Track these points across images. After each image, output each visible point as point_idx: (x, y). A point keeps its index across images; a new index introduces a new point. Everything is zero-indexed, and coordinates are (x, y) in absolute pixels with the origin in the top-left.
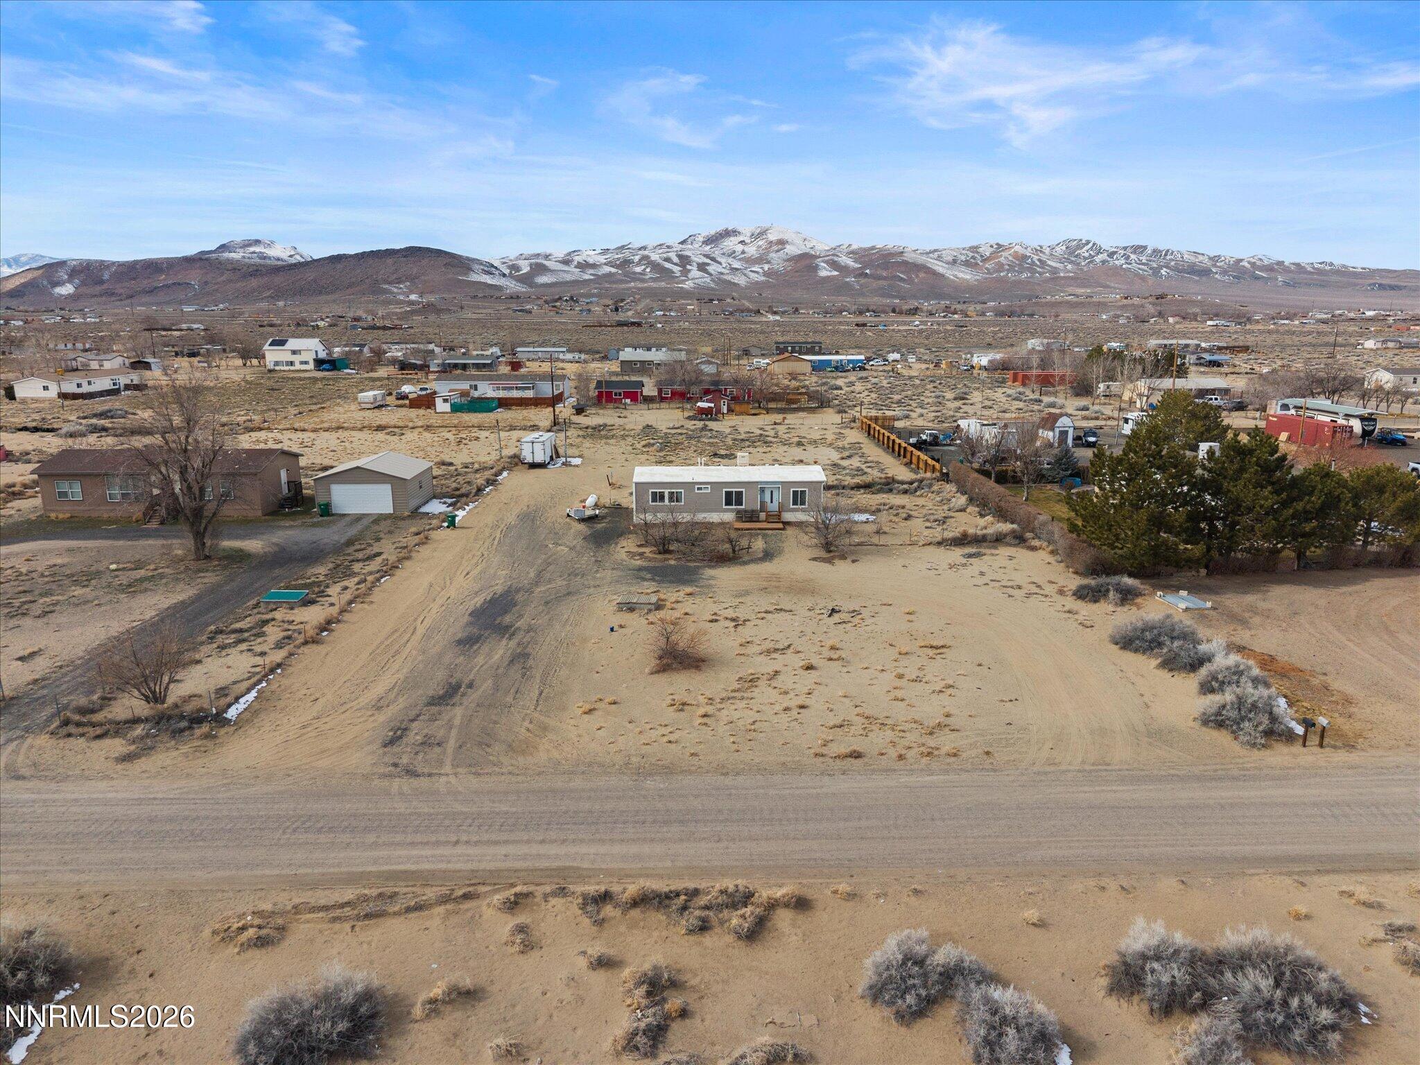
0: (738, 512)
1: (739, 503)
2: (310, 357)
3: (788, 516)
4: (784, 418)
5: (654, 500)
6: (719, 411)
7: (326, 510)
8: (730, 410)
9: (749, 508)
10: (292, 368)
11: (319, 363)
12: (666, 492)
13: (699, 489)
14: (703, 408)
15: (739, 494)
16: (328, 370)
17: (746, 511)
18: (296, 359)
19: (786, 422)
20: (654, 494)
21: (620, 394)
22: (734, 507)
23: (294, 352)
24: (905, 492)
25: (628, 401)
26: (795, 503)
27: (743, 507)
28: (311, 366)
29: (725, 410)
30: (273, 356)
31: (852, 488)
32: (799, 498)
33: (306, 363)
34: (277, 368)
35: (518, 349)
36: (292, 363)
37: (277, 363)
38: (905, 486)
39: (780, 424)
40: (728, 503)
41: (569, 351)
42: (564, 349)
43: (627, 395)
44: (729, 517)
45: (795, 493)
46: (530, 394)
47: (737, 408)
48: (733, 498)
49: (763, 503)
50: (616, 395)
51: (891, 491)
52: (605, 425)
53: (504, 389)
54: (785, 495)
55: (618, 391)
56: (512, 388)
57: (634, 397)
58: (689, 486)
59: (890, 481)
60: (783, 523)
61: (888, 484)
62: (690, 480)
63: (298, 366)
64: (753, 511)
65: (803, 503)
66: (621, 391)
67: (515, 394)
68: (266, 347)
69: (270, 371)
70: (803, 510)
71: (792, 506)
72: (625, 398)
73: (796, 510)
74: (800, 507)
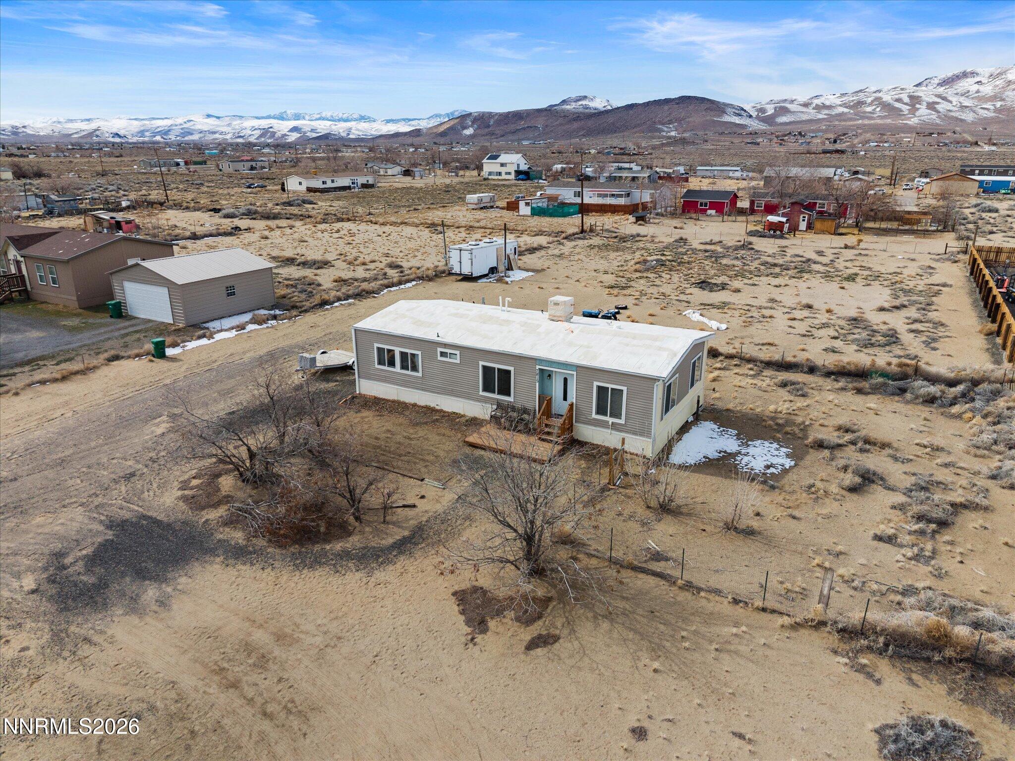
0: (500, 405)
1: (504, 390)
2: (512, 169)
3: (586, 432)
4: (860, 241)
6: (794, 229)
7: (119, 312)
8: (810, 227)
9: (519, 404)
10: (500, 178)
11: (518, 173)
12: (400, 352)
13: (443, 354)
14: (772, 223)
15: (505, 375)
16: (522, 180)
17: (514, 409)
18: (503, 170)
19: (862, 245)
20: (380, 352)
21: (708, 205)
22: (495, 396)
23: (502, 165)
24: (930, 400)
25: (713, 212)
26: (601, 410)
27: (510, 399)
28: (512, 176)
29: (803, 226)
30: (489, 167)
31: (828, 374)
32: (608, 403)
33: (509, 173)
34: (490, 177)
35: (699, 168)
36: (500, 174)
37: (490, 174)
38: (934, 390)
39: (853, 248)
40: (488, 387)
41: (742, 170)
42: (738, 169)
43: (713, 206)
44: (482, 411)
45: (603, 391)
46: (622, 201)
47: (818, 225)
48: (496, 380)
49: (546, 401)
50: (701, 204)
52: (638, 235)
53: (599, 195)
54: (583, 391)
55: (704, 201)
56: (606, 196)
57: (722, 208)
58: (428, 346)
59: (910, 371)
61: (904, 377)
62: (432, 337)
63: (504, 176)
64: (525, 411)
65: (616, 414)
66: (708, 201)
67: (609, 201)
68: (485, 161)
69: (485, 179)
70: (614, 427)
71: (594, 416)
72: (710, 208)
73: (604, 425)
74: (611, 420)
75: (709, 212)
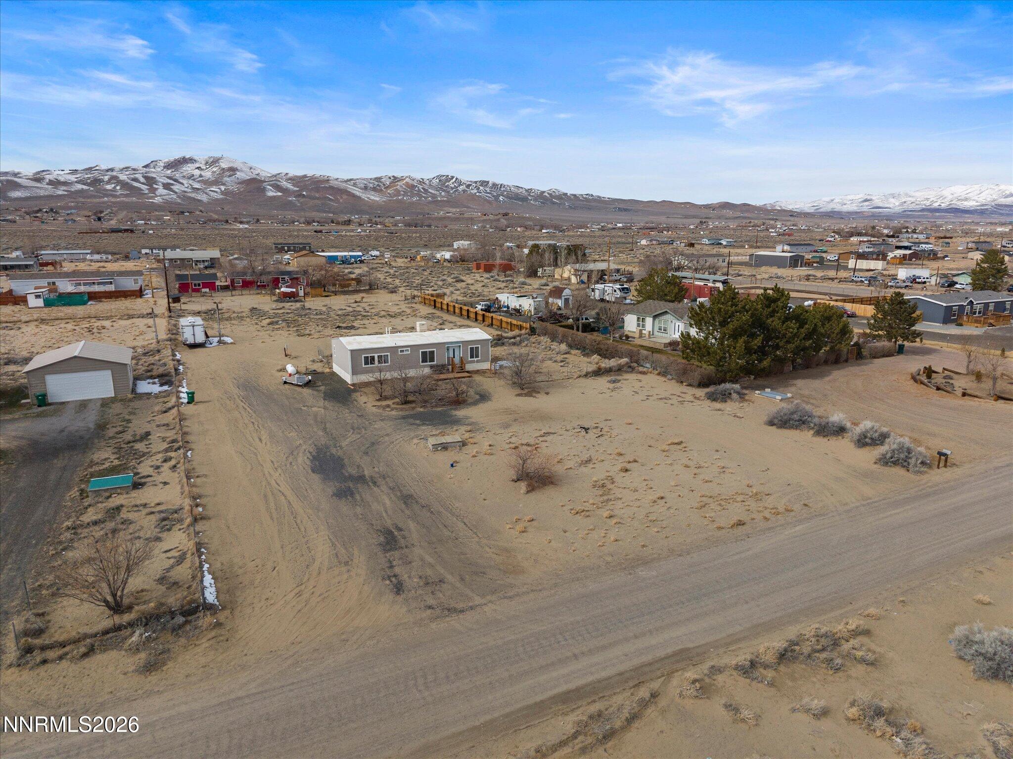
0: (431, 367)
1: (432, 360)
3: (469, 367)
4: (362, 298)
5: (366, 363)
6: (298, 295)
9: (440, 363)
12: (376, 356)
13: (401, 351)
14: (287, 293)
15: (432, 353)
17: (437, 366)
19: (364, 300)
20: (366, 358)
21: (199, 285)
22: (428, 363)
25: (207, 290)
26: (472, 357)
27: (435, 363)
29: (302, 293)
32: (474, 353)
39: (360, 302)
40: (424, 361)
42: (89, 251)
43: (205, 285)
44: (427, 371)
45: (472, 349)
46: (112, 288)
47: (312, 291)
48: (428, 356)
49: (449, 359)
50: (195, 285)
51: (503, 344)
52: (212, 310)
53: (85, 284)
54: (465, 352)
55: (197, 282)
56: (92, 284)
57: (212, 286)
58: (393, 349)
60: (468, 372)
62: (394, 345)
64: (442, 365)
65: (477, 356)
66: (200, 282)
67: (97, 288)
70: (478, 361)
71: (469, 359)
72: (204, 287)
73: (473, 362)
74: (476, 359)
75: (204, 290)
